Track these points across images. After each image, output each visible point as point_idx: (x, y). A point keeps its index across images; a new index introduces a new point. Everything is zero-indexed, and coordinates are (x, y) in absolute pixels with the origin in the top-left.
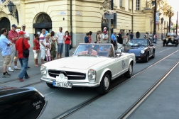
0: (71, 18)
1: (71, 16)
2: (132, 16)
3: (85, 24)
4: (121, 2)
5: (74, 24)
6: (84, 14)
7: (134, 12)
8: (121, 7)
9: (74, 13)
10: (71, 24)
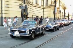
0: (2, 9)
4: (37, 1)
8: (37, 3)
10: (2, 12)
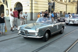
1: (32, 4)
2: (66, 5)
3: (39, 8)
5: (33, 8)
6: (39, 3)
7: (67, 3)
9: (33, 2)
